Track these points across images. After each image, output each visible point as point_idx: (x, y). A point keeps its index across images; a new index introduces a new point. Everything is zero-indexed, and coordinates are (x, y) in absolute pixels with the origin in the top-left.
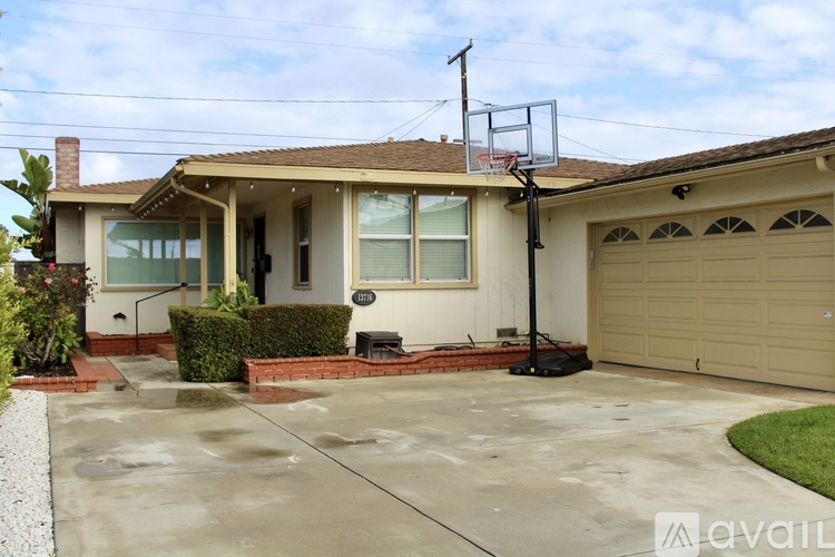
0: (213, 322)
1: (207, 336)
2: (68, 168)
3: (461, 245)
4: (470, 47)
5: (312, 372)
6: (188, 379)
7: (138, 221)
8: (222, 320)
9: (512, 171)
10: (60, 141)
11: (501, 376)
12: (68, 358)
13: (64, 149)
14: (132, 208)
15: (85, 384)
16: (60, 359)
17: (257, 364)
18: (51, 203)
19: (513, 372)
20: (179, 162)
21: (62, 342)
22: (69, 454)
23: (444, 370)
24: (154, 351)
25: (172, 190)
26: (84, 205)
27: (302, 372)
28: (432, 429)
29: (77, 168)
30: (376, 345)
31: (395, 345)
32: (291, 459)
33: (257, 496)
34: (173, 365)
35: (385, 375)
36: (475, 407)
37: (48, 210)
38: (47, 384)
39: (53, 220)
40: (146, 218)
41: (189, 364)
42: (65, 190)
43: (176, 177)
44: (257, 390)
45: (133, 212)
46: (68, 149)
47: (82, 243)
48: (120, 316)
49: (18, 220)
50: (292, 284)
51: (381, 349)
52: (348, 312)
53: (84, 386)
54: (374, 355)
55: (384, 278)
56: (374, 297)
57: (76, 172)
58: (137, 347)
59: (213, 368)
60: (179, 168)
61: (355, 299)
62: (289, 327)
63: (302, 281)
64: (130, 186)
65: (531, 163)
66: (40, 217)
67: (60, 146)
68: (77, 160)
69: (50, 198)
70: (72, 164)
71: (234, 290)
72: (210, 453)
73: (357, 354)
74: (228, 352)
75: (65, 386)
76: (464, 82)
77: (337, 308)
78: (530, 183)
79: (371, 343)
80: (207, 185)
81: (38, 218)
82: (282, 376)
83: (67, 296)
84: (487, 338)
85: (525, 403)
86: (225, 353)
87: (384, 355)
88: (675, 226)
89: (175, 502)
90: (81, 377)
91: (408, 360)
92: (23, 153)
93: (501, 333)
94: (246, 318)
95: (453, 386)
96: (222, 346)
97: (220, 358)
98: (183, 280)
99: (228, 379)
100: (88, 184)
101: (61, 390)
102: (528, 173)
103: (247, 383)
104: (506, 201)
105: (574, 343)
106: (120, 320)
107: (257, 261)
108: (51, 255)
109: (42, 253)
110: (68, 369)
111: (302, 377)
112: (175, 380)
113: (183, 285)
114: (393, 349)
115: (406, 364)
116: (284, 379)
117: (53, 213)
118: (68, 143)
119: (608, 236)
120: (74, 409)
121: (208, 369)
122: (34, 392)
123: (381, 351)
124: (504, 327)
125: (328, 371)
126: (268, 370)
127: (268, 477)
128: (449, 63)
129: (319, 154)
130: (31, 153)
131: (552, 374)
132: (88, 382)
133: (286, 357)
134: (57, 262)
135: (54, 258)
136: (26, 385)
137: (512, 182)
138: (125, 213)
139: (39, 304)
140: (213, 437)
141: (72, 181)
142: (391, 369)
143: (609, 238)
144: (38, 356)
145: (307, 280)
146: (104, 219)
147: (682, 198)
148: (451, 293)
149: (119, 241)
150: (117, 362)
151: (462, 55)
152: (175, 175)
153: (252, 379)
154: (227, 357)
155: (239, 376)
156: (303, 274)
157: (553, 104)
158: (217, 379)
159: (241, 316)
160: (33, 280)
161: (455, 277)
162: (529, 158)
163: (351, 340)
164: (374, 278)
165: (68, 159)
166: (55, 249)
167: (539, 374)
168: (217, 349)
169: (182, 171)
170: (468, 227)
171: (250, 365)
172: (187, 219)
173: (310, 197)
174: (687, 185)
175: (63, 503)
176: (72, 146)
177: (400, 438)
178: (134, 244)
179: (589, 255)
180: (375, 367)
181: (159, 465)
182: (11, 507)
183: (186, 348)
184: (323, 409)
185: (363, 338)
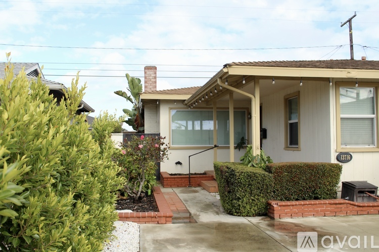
0: (249, 176)
1: (245, 185)
2: (151, 82)
4: (354, 16)
5: (317, 212)
6: (230, 213)
7: (189, 109)
8: (255, 174)
10: (147, 68)
12: (152, 192)
13: (149, 72)
14: (186, 102)
15: (164, 218)
16: (147, 193)
17: (280, 206)
18: (142, 100)
20: (225, 66)
21: (148, 182)
24: (199, 185)
25: (218, 87)
26: (160, 101)
27: (310, 211)
29: (156, 82)
30: (361, 192)
31: (373, 192)
34: (214, 196)
35: (368, 214)
37: (141, 104)
38: (139, 218)
39: (143, 110)
40: (194, 108)
41: (232, 204)
42: (150, 93)
43: (221, 78)
44: (281, 224)
45: (186, 105)
46: (151, 72)
47: (158, 123)
48: (179, 163)
49: (125, 111)
50: (284, 147)
52: (339, 168)
53: (163, 220)
54: (358, 199)
55: (357, 144)
56: (351, 157)
57: (155, 85)
58: (190, 182)
59: (248, 207)
60: (225, 70)
61: (338, 159)
62: (300, 179)
63: (291, 144)
64: (184, 91)
66: (136, 109)
67: (146, 71)
68: (155, 78)
69: (142, 97)
70: (153, 80)
74: (258, 196)
75: (151, 219)
76: (351, 35)
79: (356, 191)
80: (244, 82)
81: (135, 110)
83: (152, 156)
86: (256, 197)
87: (365, 199)
90: (161, 213)
92: (127, 76)
94: (270, 172)
96: (255, 192)
97: (253, 200)
98: (215, 143)
99: (259, 215)
100: (162, 90)
101: (149, 222)
103: (273, 218)
106: (179, 165)
108: (141, 129)
109: (137, 128)
111: (311, 215)
113: (216, 146)
114: (372, 195)
116: (298, 216)
117: (143, 106)
121: (245, 207)
123: (363, 196)
125: (328, 210)
126: (287, 210)
128: (342, 26)
132: (166, 217)
133: (297, 200)
134: (145, 133)
135: (144, 131)
136: (126, 218)
138: (181, 105)
139: (134, 160)
141: (153, 89)
142: (372, 210)
144: (134, 193)
145: (297, 144)
146: (171, 109)
149: (176, 122)
151: (350, 21)
152: (221, 76)
153: (276, 216)
154: (258, 199)
156: (293, 138)
158: (251, 214)
159: (265, 170)
160: (131, 146)
164: (350, 144)
165: (151, 78)
166: (144, 126)
168: (251, 194)
169: (228, 72)
171: (275, 206)
172: (218, 108)
173: (299, 91)
176: (152, 70)
178: (184, 123)
180: (361, 208)
183: (229, 192)
185: (345, 185)
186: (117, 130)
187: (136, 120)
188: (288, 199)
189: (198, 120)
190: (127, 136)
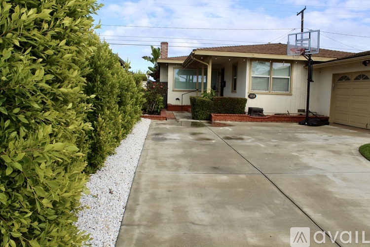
0: (202, 101)
1: (200, 106)
2: (164, 52)
3: (287, 80)
4: (305, 9)
5: (232, 119)
6: (194, 119)
7: (184, 69)
9: (303, 54)
10: (163, 43)
11: (296, 125)
12: (160, 111)
13: (163, 46)
14: (182, 65)
16: (157, 111)
17: (215, 115)
18: (158, 63)
19: (300, 124)
20: (194, 50)
22: (152, 135)
23: (277, 122)
24: (187, 111)
25: (192, 59)
26: (168, 63)
27: (229, 119)
28: (261, 137)
29: (167, 52)
31: (261, 112)
32: (213, 141)
33: (198, 149)
34: (190, 114)
36: (280, 133)
38: (151, 117)
39: (159, 68)
40: (187, 68)
41: (194, 114)
42: (162, 59)
43: (193, 55)
44: (214, 123)
46: (164, 46)
47: (167, 76)
48: (178, 99)
49: (149, 68)
50: (231, 91)
51: (256, 113)
52: (246, 100)
53: (161, 118)
54: (253, 115)
56: (256, 96)
58: (182, 109)
59: (201, 116)
60: (193, 52)
61: (249, 96)
63: (234, 90)
64: (181, 58)
65: (309, 52)
68: (167, 49)
69: (159, 61)
71: (210, 92)
72: (191, 138)
73: (248, 114)
75: (157, 118)
76: (302, 22)
77: (242, 99)
78: (310, 59)
79: (253, 111)
80: (202, 58)
81: (155, 68)
82: (223, 120)
83: (159, 91)
84: (294, 112)
85: (297, 133)
87: (257, 115)
88: (363, 75)
89: (175, 148)
90: (161, 116)
91: (265, 117)
92: (152, 47)
93: (299, 111)
94: (213, 101)
95: (277, 126)
96: (204, 109)
97: (203, 113)
98: (197, 88)
99: (206, 120)
100: (170, 57)
101: (155, 119)
102: (310, 56)
103: (212, 121)
104: (304, 65)
105: (325, 116)
106: (178, 100)
107: (221, 83)
108: (158, 79)
109: (156, 79)
110: (159, 114)
112: (190, 119)
113: (197, 90)
115: (264, 118)
116: (223, 121)
117: (159, 66)
118: (165, 44)
119: (339, 79)
120: (158, 124)
121: (200, 116)
122: (148, 119)
124: (301, 109)
125: (237, 119)
126: (218, 117)
127: (204, 145)
128: (297, 15)
129: (240, 48)
130: (155, 47)
131: (313, 125)
132: (164, 118)
133: (224, 113)
134: (160, 81)
136: (146, 117)
137: (303, 58)
138: (180, 67)
139: (151, 94)
140: (194, 134)
141: (165, 56)
142: (259, 120)
143: (340, 80)
144: (151, 109)
145: (236, 90)
146: (174, 68)
147: (366, 65)
148: (282, 96)
149: (181, 76)
150: (175, 113)
151: (302, 12)
152: (192, 54)
153: (213, 120)
154: (206, 112)
155: (209, 119)
156: (234, 88)
157: (319, 31)
158: (202, 119)
159: (211, 100)
161: (284, 91)
162: (309, 50)
163: (247, 110)
164: (256, 90)
165: (165, 49)
166: (160, 77)
167: (308, 125)
168: (203, 110)
170: (290, 74)
171: (213, 115)
172: (198, 69)
173: (238, 62)
174: (368, 61)
175: (146, 146)
177: (250, 139)
178: (185, 77)
179: (332, 85)
180: (253, 119)
181: (175, 139)
182: (133, 145)
183: (194, 109)
184: (230, 130)
185: (250, 109)
186: (145, 79)
187: (155, 74)
188: (220, 113)
189: (196, 75)
190: (149, 83)
